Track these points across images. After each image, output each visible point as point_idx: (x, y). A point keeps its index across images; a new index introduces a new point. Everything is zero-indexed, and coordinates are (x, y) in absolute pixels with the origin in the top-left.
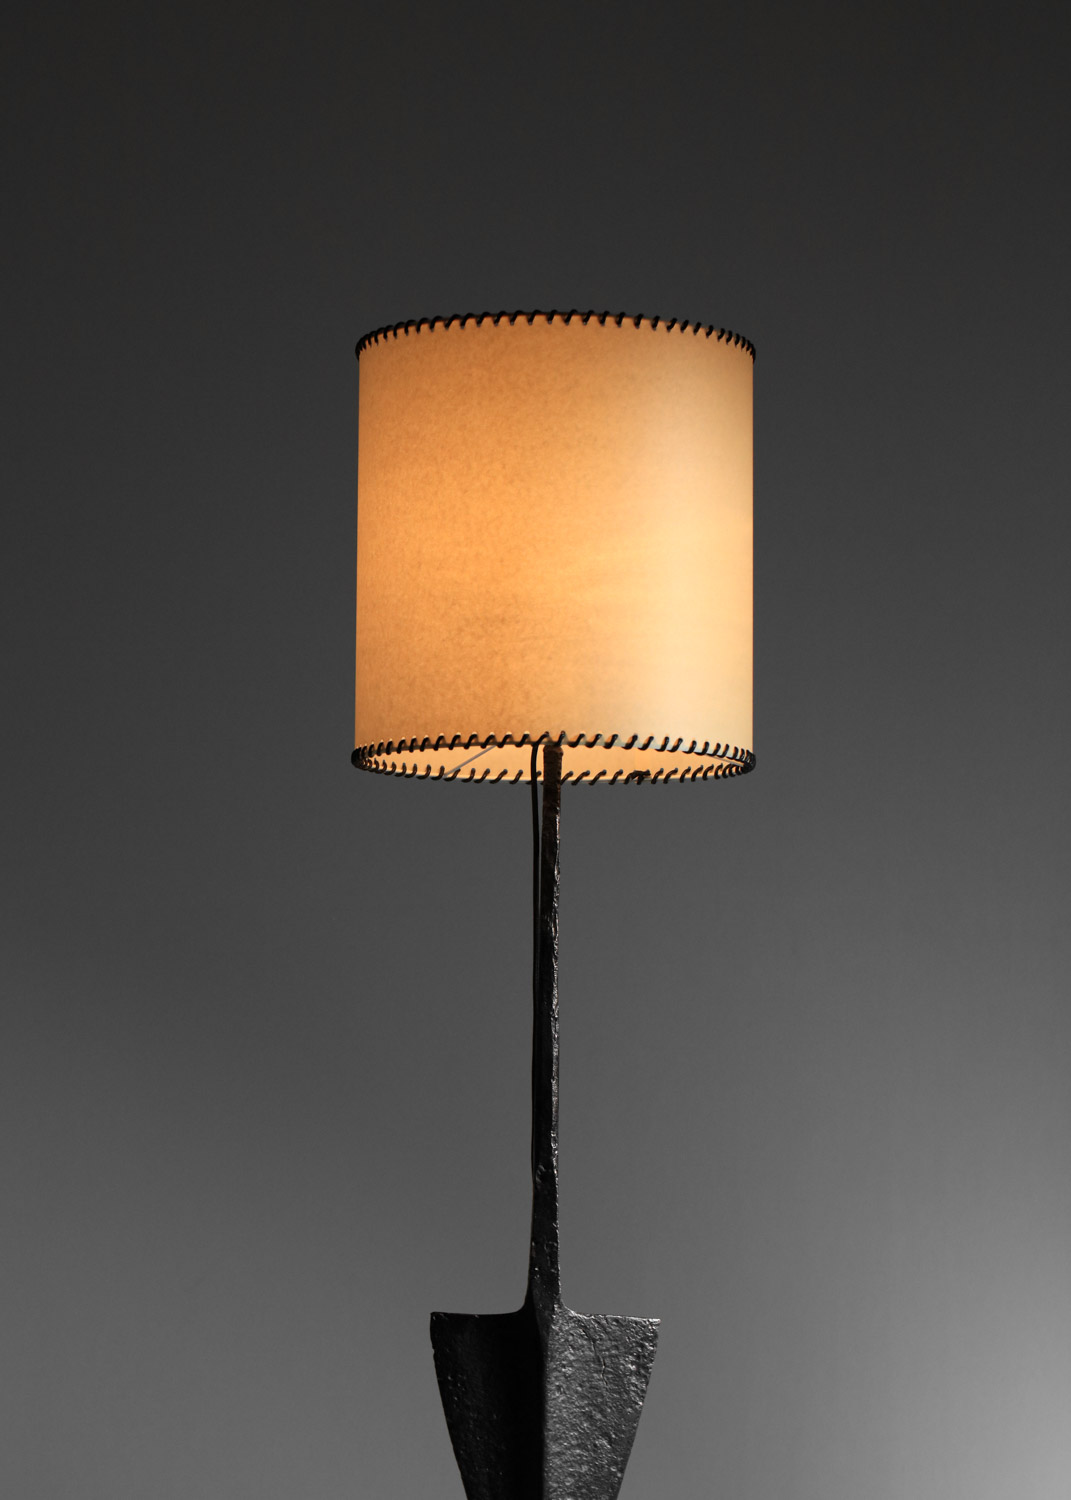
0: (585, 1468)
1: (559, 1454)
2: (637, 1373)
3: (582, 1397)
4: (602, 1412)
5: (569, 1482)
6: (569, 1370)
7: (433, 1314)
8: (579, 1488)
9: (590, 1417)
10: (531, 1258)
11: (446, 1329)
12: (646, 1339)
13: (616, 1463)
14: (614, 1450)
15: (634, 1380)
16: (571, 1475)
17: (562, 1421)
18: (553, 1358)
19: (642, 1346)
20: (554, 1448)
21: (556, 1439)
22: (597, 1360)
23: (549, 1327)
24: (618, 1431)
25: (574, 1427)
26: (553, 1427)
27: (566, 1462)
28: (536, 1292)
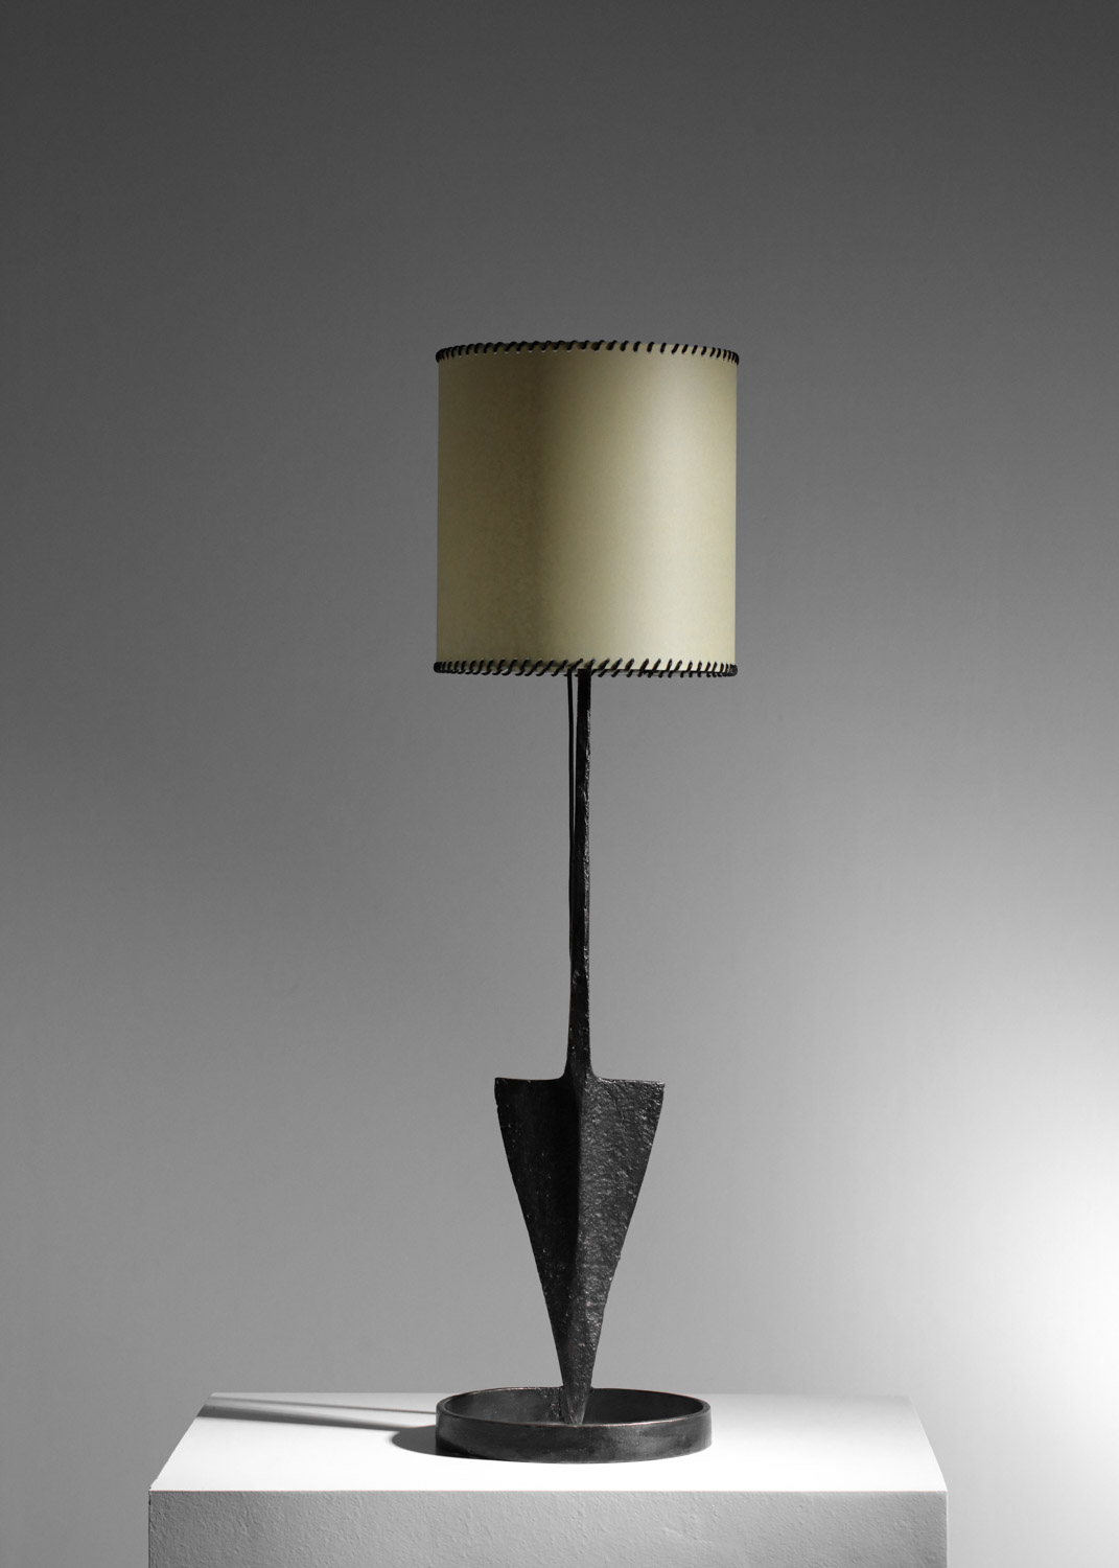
0: (609, 1192)
1: (590, 1182)
2: (648, 1122)
3: (607, 1140)
4: (622, 1151)
5: (598, 1202)
6: (597, 1121)
7: (496, 1079)
8: (606, 1206)
9: (613, 1155)
10: (570, 1040)
11: (506, 1090)
12: (654, 1097)
13: (632, 1188)
14: (631, 1179)
15: (645, 1127)
16: (599, 1197)
17: (592, 1158)
18: (586, 1112)
19: (652, 1103)
20: (587, 1178)
21: (588, 1172)
22: (618, 1113)
23: (582, 1090)
24: (633, 1164)
25: (601, 1162)
26: (585, 1163)
27: (595, 1187)
28: (573, 1064)
